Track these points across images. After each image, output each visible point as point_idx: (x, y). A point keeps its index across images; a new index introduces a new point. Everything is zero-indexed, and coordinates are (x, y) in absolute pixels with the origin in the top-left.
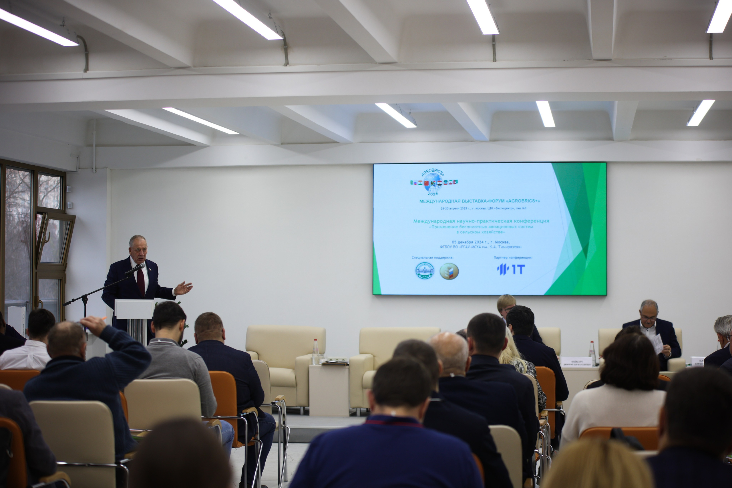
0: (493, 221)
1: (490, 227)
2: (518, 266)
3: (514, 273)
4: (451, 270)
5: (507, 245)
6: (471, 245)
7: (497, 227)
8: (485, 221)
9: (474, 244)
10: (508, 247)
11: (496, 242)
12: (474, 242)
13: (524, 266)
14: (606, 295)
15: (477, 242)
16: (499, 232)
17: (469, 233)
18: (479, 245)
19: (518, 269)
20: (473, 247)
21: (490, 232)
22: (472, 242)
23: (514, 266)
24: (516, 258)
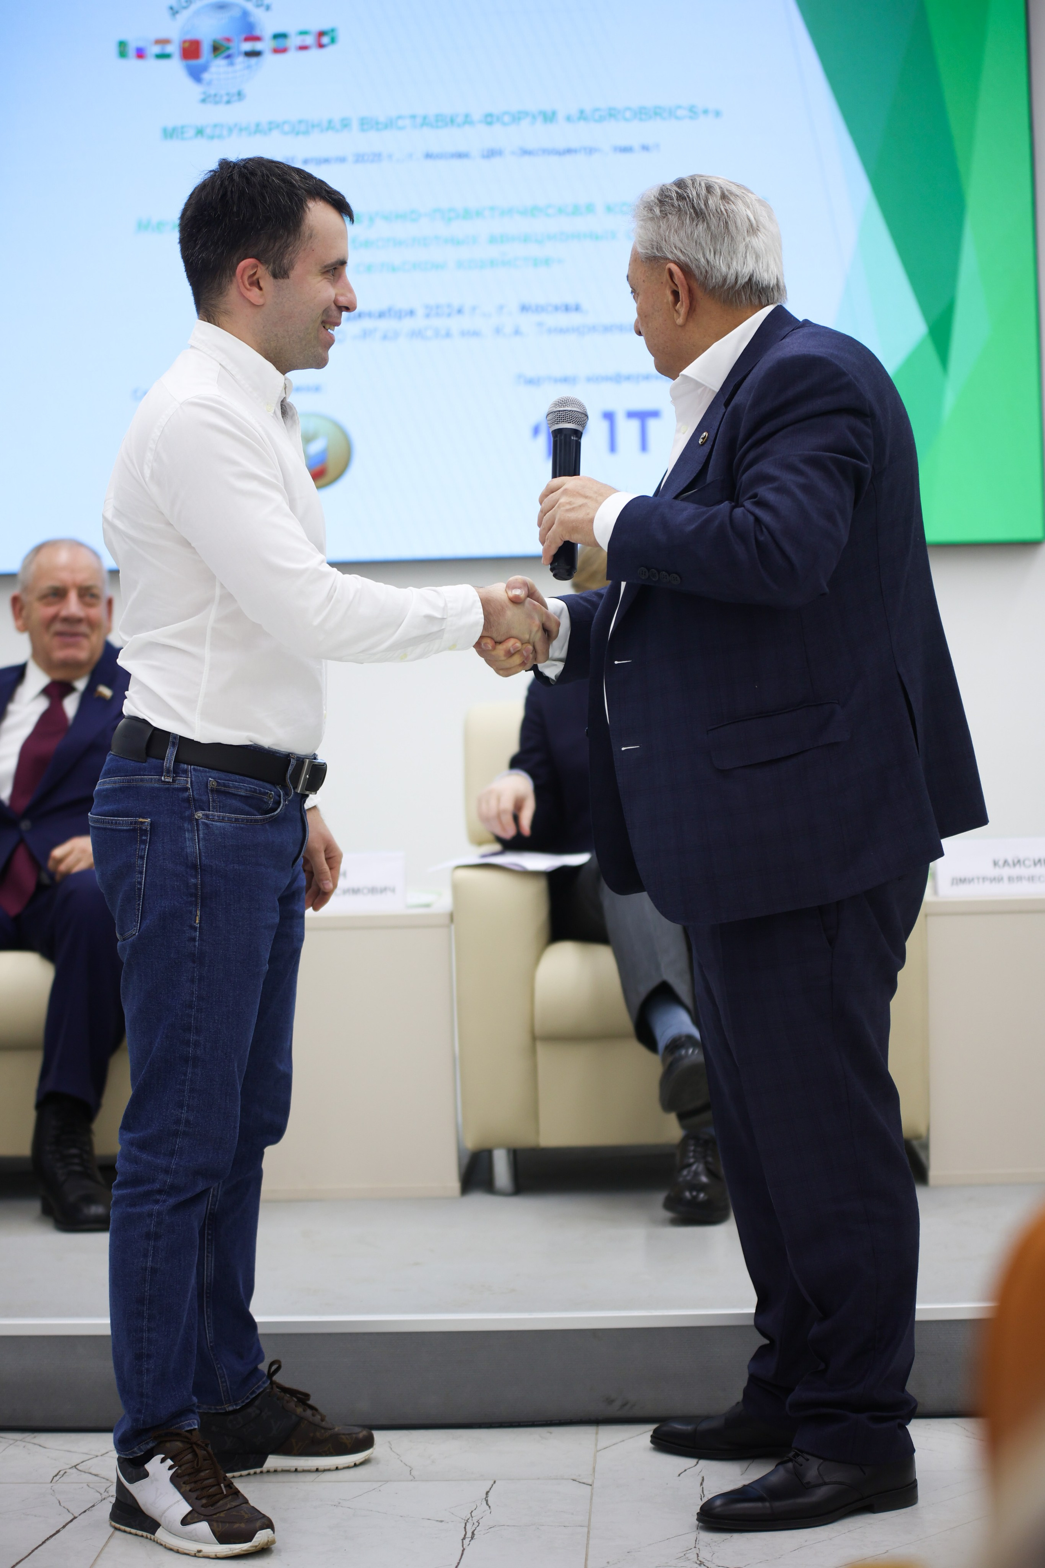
0: (509, 212)
1: (493, 240)
2: (631, 415)
3: (613, 448)
4: (316, 447)
5: (574, 319)
6: (408, 324)
7: (526, 239)
8: (467, 214)
9: (419, 322)
10: (578, 330)
11: (524, 308)
12: (420, 312)
13: (655, 414)
14: (1041, 541)
15: (433, 311)
16: (537, 262)
17: (394, 269)
18: (441, 323)
19: (628, 430)
20: (416, 334)
21: (493, 263)
22: (412, 313)
23: (609, 416)
24: (618, 378)
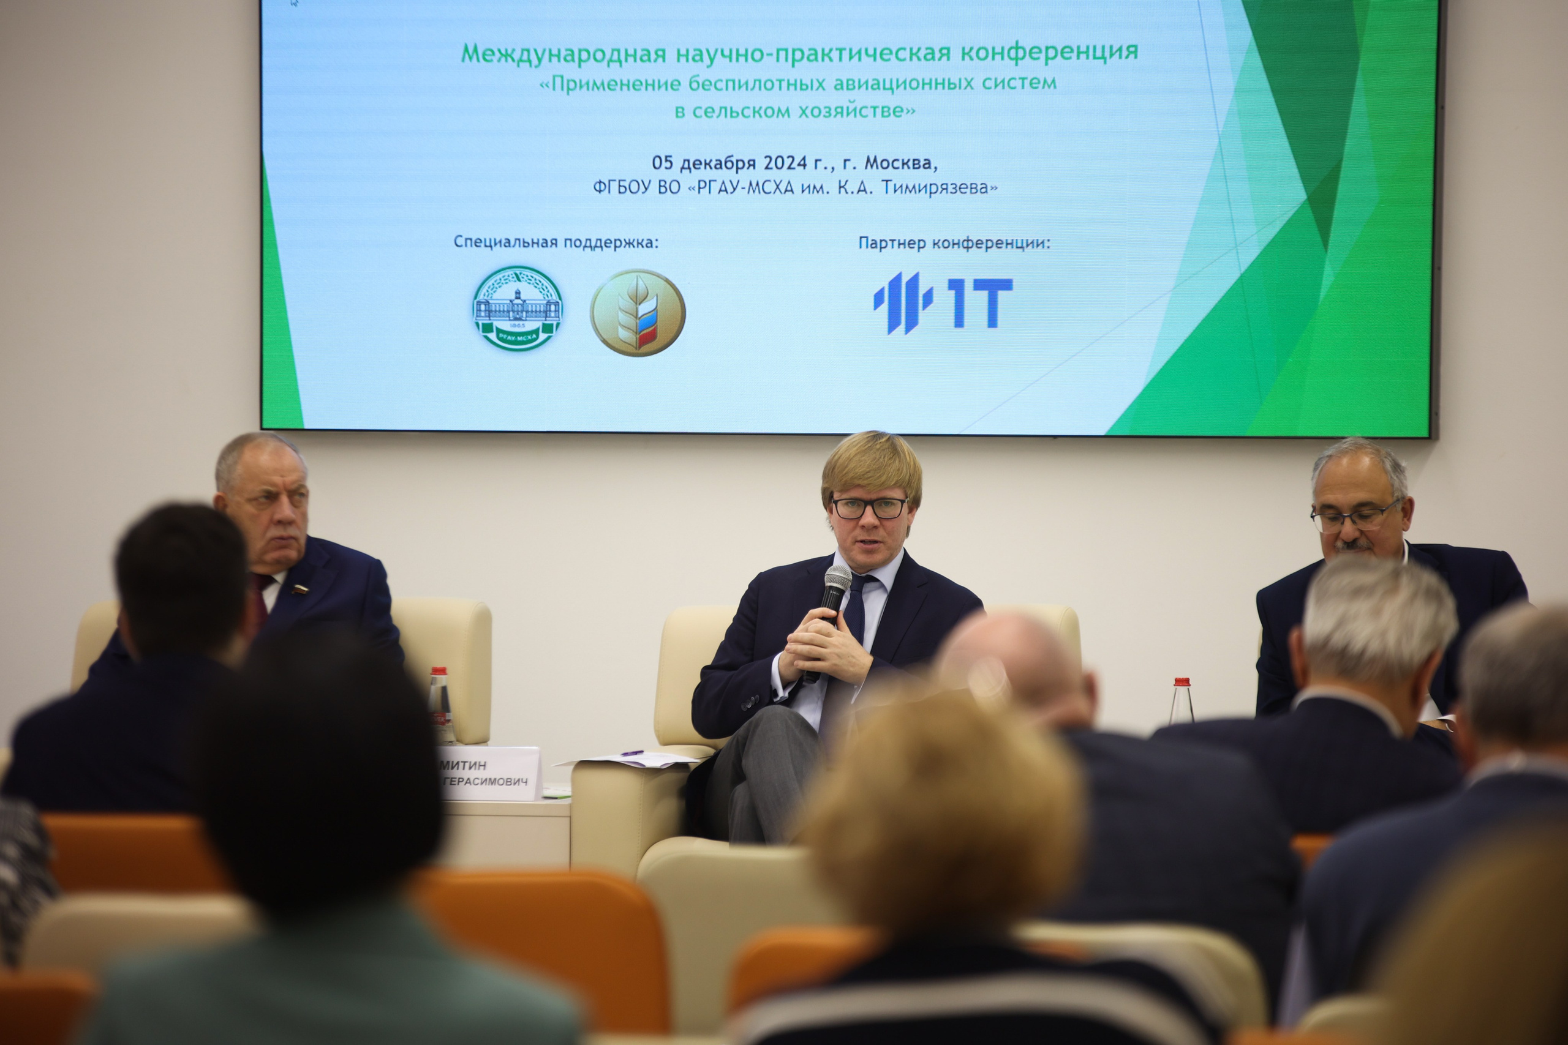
0: (857, 54)
1: (839, 86)
2: (979, 285)
3: (959, 322)
4: (645, 308)
5: (921, 177)
6: (746, 176)
7: (877, 85)
8: (814, 55)
9: (759, 174)
10: (930, 190)
11: (871, 162)
12: (761, 163)
13: (1007, 285)
14: (1433, 434)
15: (774, 162)
16: (886, 112)
17: (733, 114)
18: (784, 175)
19: (976, 302)
20: (755, 187)
21: (840, 111)
22: (752, 164)
23: (956, 285)
24: (968, 244)
